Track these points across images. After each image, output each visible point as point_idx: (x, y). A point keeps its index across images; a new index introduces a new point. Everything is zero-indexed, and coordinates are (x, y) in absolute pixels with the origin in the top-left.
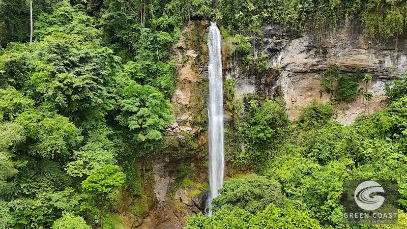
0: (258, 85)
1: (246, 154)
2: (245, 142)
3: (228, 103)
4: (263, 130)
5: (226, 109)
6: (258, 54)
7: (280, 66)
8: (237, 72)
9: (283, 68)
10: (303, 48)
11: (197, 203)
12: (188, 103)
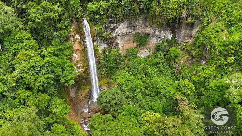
0: (108, 44)
1: (105, 72)
2: (105, 68)
3: (96, 54)
4: (112, 63)
5: (96, 57)
6: (107, 31)
7: (116, 35)
8: (98, 41)
9: (118, 35)
10: (125, 27)
11: (88, 95)
12: (79, 59)
